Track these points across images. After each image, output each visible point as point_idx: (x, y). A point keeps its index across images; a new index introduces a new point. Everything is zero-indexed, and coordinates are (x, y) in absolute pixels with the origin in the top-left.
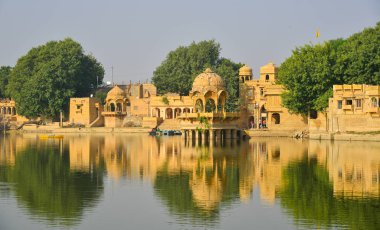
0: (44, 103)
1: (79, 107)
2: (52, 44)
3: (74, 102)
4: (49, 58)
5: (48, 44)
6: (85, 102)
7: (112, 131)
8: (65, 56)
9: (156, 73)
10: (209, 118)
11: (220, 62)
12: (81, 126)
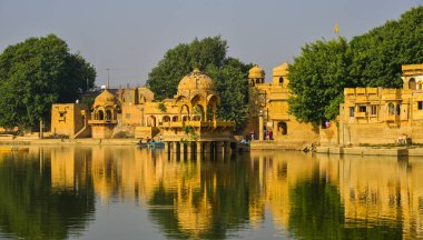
0: (21, 110)
1: (62, 115)
2: (32, 42)
3: (56, 109)
4: (28, 57)
5: (27, 41)
6: (70, 108)
7: (100, 143)
8: (46, 55)
9: (151, 75)
10: (196, 128)
11: (227, 62)
12: (64, 137)
